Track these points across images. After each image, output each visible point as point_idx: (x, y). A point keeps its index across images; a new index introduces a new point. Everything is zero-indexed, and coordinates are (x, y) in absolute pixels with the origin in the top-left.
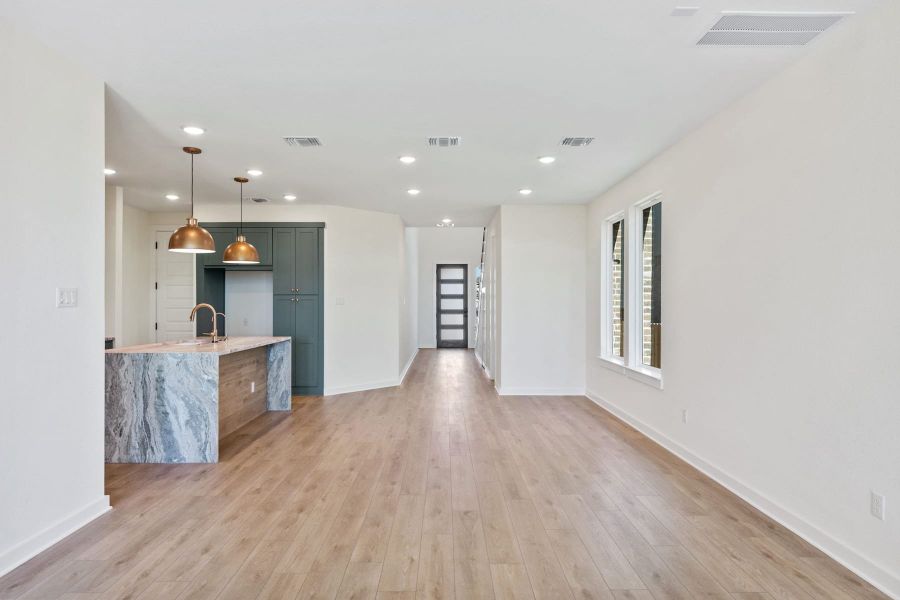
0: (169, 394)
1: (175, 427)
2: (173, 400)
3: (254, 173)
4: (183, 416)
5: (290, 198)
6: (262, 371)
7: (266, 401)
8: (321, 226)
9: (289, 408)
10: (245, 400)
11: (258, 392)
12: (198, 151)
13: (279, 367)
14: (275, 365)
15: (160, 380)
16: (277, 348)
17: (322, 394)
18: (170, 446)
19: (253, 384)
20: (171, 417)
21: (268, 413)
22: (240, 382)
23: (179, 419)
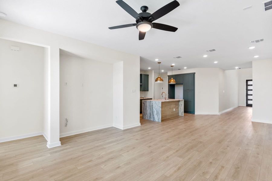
0: (154, 108)
1: (154, 115)
2: (154, 110)
3: (173, 65)
4: (156, 113)
5: (185, 68)
6: (177, 107)
7: (178, 113)
8: (194, 74)
9: (183, 115)
10: (172, 112)
11: (176, 111)
12: (160, 63)
13: (181, 106)
14: (180, 106)
15: (152, 106)
16: (181, 102)
17: (194, 114)
18: (154, 118)
19: (174, 109)
20: (154, 113)
21: (179, 116)
22: (170, 108)
23: (155, 113)
